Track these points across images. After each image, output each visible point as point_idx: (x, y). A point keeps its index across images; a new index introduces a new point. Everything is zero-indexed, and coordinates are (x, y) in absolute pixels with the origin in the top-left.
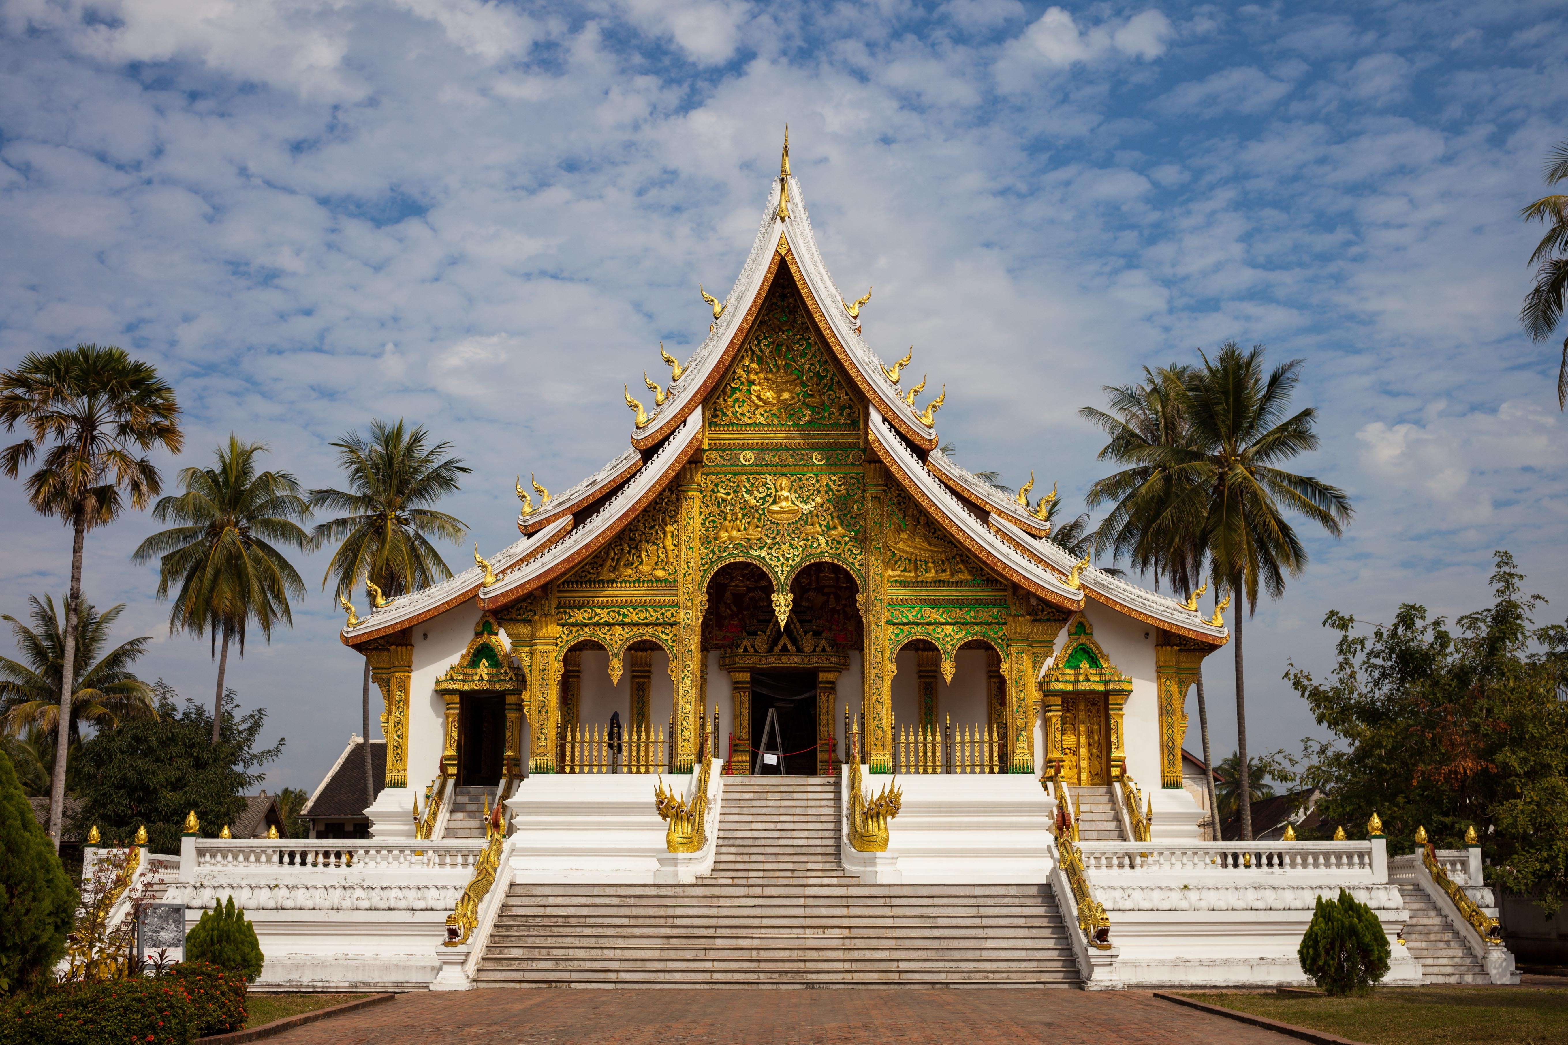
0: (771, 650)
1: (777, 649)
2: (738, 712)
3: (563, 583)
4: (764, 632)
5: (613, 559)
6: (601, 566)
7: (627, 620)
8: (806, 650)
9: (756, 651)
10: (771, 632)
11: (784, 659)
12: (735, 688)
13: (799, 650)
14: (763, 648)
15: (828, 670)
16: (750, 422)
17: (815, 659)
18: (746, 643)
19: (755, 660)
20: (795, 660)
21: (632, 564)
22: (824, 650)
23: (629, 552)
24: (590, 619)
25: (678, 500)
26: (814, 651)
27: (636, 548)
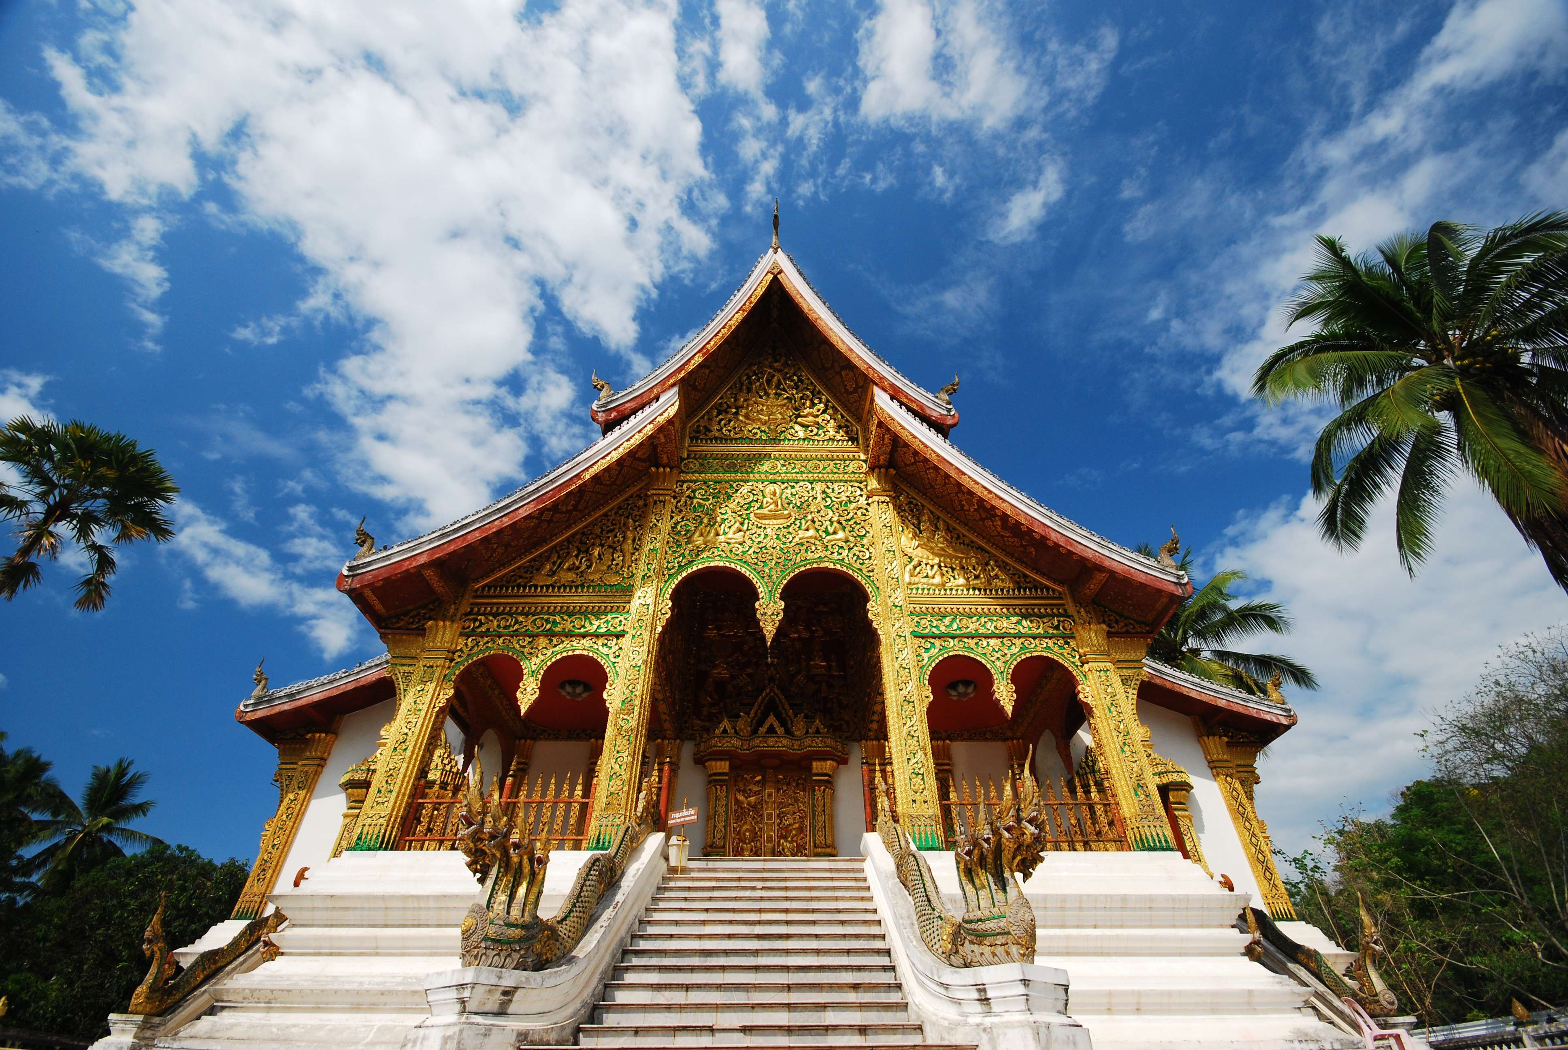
0: (755, 732)
1: (763, 730)
2: (711, 812)
3: (483, 587)
4: (748, 714)
5: (554, 563)
6: (538, 570)
7: (558, 629)
8: (798, 733)
9: (736, 732)
10: (756, 713)
11: (771, 741)
12: (710, 782)
13: (788, 732)
14: (746, 731)
15: (823, 756)
16: (738, 436)
17: (808, 742)
18: (726, 724)
19: (736, 742)
20: (785, 742)
21: (578, 568)
22: (818, 731)
23: (577, 556)
24: (505, 627)
25: (645, 505)
26: (807, 732)
27: (587, 551)
